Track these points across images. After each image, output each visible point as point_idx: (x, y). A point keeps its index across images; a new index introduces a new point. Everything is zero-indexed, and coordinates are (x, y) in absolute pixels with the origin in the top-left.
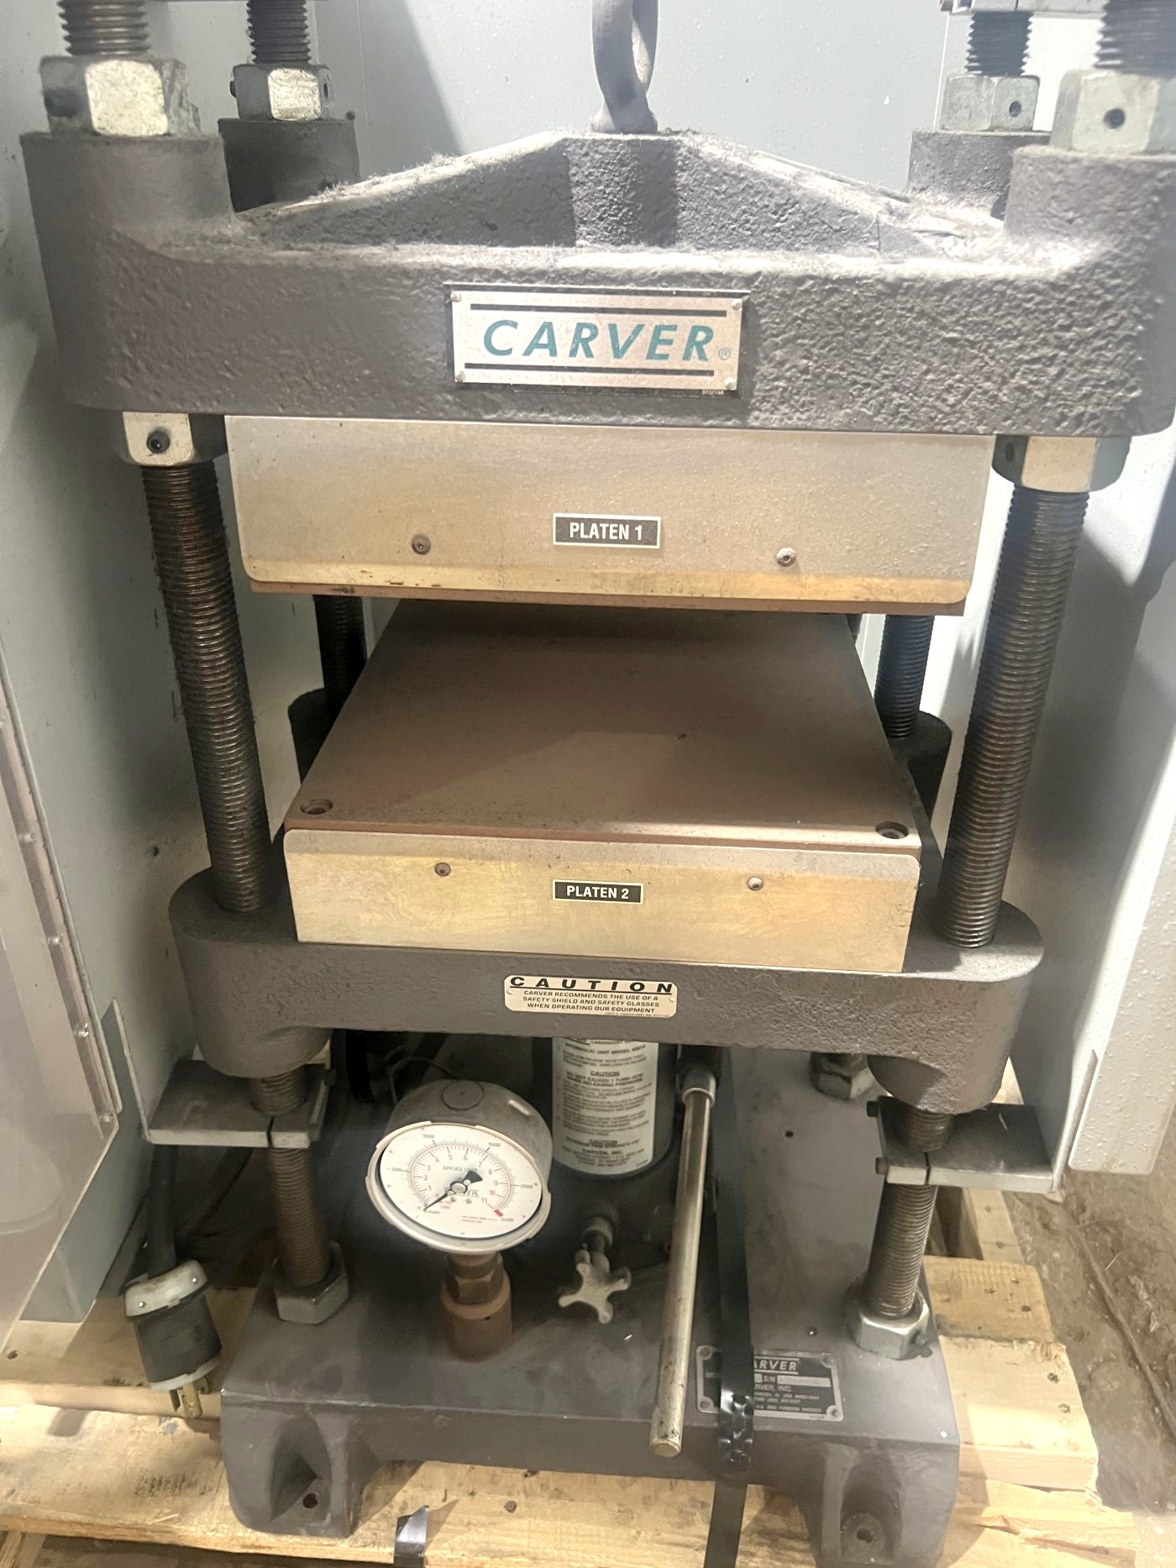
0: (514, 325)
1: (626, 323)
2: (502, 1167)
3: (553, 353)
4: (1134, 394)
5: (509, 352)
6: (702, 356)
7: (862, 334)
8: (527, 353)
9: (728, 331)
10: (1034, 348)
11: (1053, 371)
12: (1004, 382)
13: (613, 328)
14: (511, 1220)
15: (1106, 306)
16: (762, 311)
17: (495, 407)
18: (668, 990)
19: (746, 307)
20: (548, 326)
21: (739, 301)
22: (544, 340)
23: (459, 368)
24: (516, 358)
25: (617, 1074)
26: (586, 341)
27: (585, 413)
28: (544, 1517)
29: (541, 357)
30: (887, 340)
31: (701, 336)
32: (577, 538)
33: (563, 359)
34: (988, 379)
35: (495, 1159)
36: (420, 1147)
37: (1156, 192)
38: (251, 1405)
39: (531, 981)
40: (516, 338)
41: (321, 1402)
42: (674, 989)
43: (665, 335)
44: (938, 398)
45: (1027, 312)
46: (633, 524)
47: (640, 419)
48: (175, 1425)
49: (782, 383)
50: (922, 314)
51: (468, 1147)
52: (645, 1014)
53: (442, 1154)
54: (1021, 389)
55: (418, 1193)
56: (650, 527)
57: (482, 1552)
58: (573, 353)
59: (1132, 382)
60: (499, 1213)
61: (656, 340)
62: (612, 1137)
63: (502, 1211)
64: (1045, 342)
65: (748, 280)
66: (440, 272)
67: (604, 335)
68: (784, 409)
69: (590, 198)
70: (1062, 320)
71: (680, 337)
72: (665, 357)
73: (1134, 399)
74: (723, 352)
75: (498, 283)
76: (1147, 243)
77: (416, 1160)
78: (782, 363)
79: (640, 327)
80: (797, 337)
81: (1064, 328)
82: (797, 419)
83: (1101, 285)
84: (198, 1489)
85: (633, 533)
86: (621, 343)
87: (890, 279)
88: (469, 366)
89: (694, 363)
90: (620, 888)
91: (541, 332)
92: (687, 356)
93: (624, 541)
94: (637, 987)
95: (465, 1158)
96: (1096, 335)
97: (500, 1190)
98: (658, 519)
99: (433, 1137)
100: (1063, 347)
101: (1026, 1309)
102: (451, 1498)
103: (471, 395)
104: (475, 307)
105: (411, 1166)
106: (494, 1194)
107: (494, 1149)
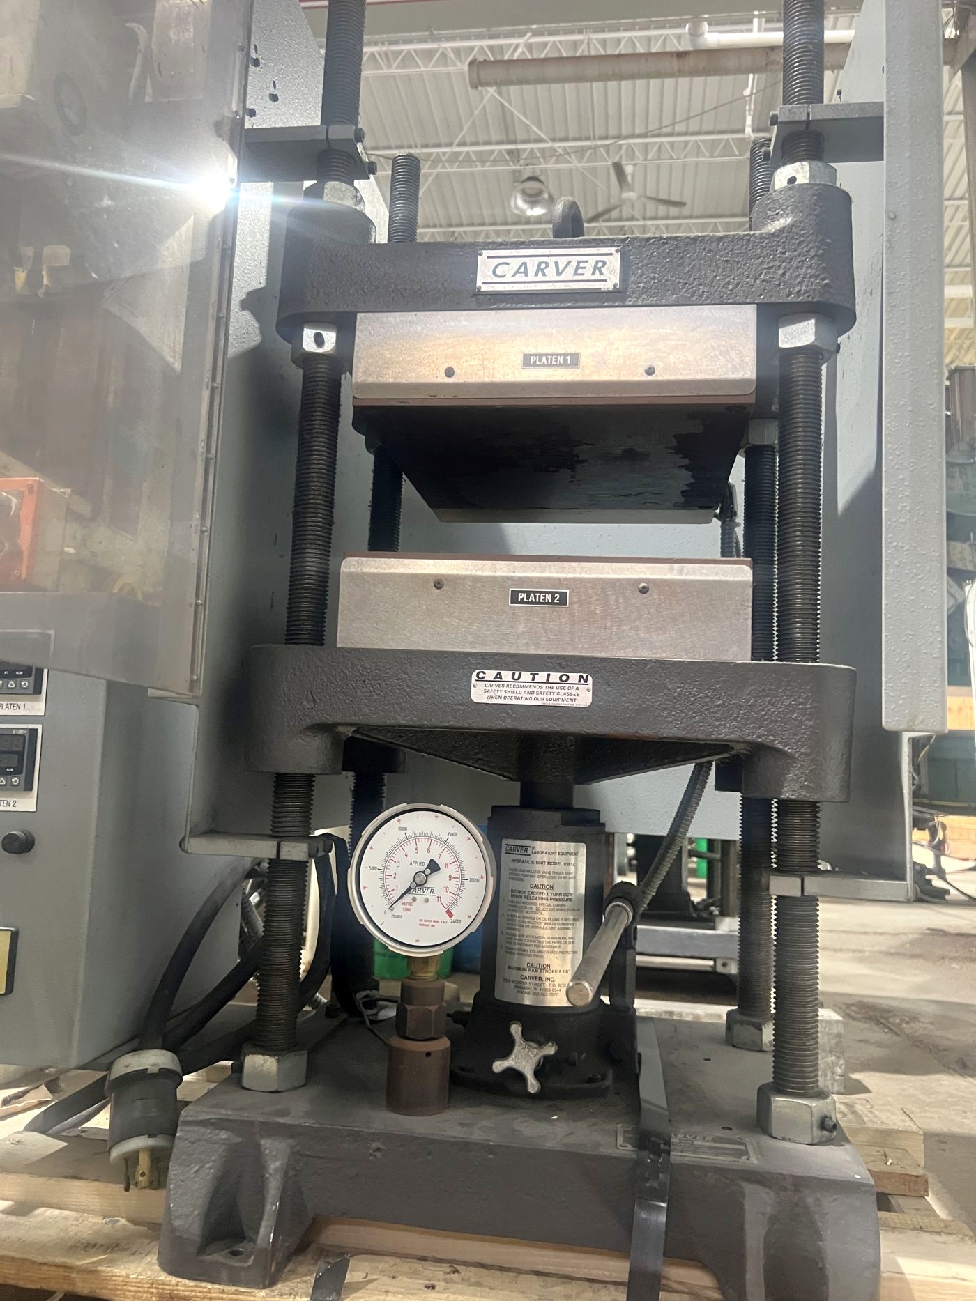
0: (508, 264)
2: (457, 860)
3: (526, 275)
4: (825, 282)
5: (505, 276)
6: (601, 273)
7: (681, 261)
8: (514, 276)
9: (614, 261)
10: (769, 263)
11: (781, 272)
12: (756, 279)
14: (459, 922)
15: (800, 243)
16: (631, 253)
17: (495, 303)
18: (586, 680)
19: (623, 251)
20: (523, 264)
21: (618, 249)
22: (522, 270)
23: (479, 283)
24: (507, 279)
26: (543, 269)
28: (461, 1294)
29: (520, 277)
30: (694, 263)
31: (600, 264)
32: (534, 365)
33: (531, 277)
35: (452, 851)
36: (395, 841)
37: (814, 195)
39: (490, 674)
40: (508, 271)
41: (270, 1120)
42: (590, 680)
43: (582, 265)
44: (723, 287)
45: (762, 247)
46: (566, 356)
49: (642, 285)
50: (710, 251)
51: (432, 838)
52: (569, 704)
53: (409, 847)
54: (765, 280)
55: (387, 894)
58: (536, 274)
59: (822, 276)
60: (450, 915)
61: (578, 267)
63: (452, 910)
64: (774, 260)
65: (623, 241)
66: (474, 244)
67: (552, 265)
68: (644, 296)
70: (781, 250)
71: (590, 266)
73: (826, 284)
74: (612, 272)
75: (502, 247)
76: (815, 215)
77: (389, 856)
78: (641, 276)
79: (570, 262)
80: (648, 264)
81: (782, 253)
82: (651, 301)
83: (797, 234)
84: (128, 1252)
85: (566, 360)
86: (561, 269)
87: (692, 237)
88: (483, 283)
89: (597, 276)
90: (553, 593)
91: (520, 268)
92: (593, 273)
93: (559, 365)
94: (564, 678)
95: (429, 851)
96: (799, 255)
97: (453, 885)
98: (579, 352)
99: (405, 829)
100: (783, 261)
102: (373, 1277)
103: (484, 297)
104: (491, 257)
105: (385, 862)
106: (446, 889)
107: (452, 840)
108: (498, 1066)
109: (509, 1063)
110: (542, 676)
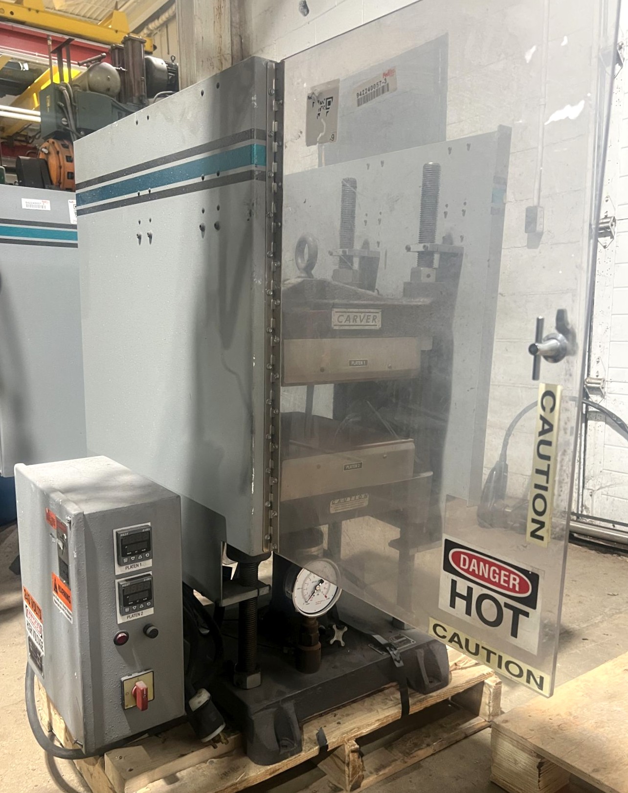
0: (343, 316)
1: (362, 315)
3: (349, 322)
5: (341, 322)
6: (375, 322)
8: (345, 322)
9: (379, 316)
13: (360, 316)
14: (329, 598)
16: (385, 312)
17: (338, 335)
18: (367, 496)
19: (382, 311)
22: (348, 319)
23: (332, 326)
24: (343, 323)
26: (355, 319)
28: (350, 720)
29: (347, 323)
31: (375, 317)
32: (353, 365)
33: (351, 323)
39: (337, 501)
40: (343, 319)
41: (284, 697)
43: (369, 317)
46: (363, 361)
49: (388, 327)
52: (361, 506)
53: (312, 576)
55: (304, 596)
56: (366, 361)
58: (353, 322)
60: (326, 597)
61: (367, 319)
63: (327, 596)
65: (382, 305)
67: (359, 317)
68: (389, 333)
71: (372, 318)
72: (369, 322)
74: (379, 321)
75: (339, 307)
77: (304, 582)
78: (387, 323)
79: (364, 316)
84: (241, 767)
85: (363, 363)
86: (362, 319)
88: (335, 325)
90: (358, 464)
91: (348, 317)
92: (373, 322)
93: (361, 365)
97: (327, 586)
98: (367, 359)
103: (334, 332)
104: (336, 312)
105: (303, 585)
106: (325, 588)
108: (332, 642)
109: (335, 639)
110: (353, 498)
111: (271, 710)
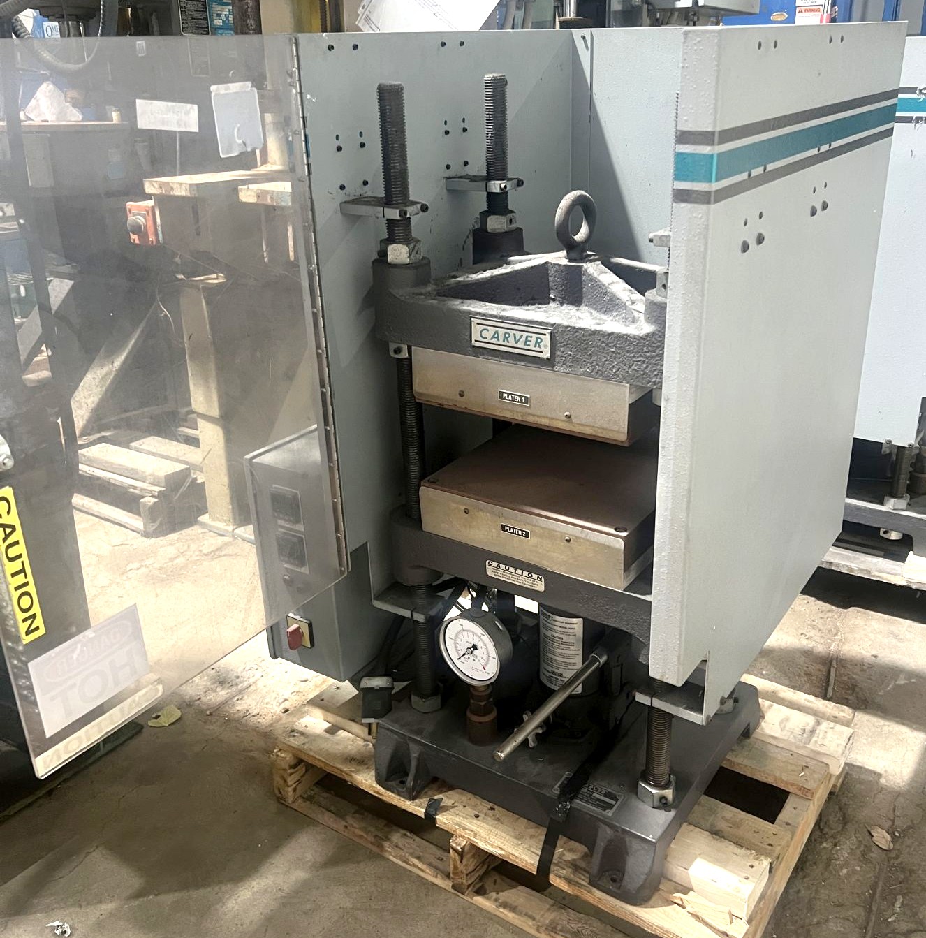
0: (488, 330)
1: (518, 334)
2: (485, 646)
3: (498, 340)
5: (486, 338)
6: (540, 347)
7: (586, 346)
8: (492, 339)
9: (547, 340)
10: (638, 357)
11: (645, 365)
12: (630, 367)
13: (514, 335)
14: (488, 674)
16: (557, 335)
17: (483, 354)
18: (541, 579)
19: (551, 333)
20: (496, 332)
21: (550, 331)
22: (496, 336)
23: (473, 341)
24: (488, 340)
25: (562, 639)
26: (507, 338)
27: (508, 359)
28: (487, 824)
29: (495, 341)
30: (593, 349)
31: (539, 340)
32: (505, 399)
33: (501, 342)
34: (625, 365)
35: (483, 642)
36: (458, 630)
38: (388, 729)
39: (495, 564)
40: (489, 334)
41: (413, 737)
42: (543, 579)
43: (529, 339)
44: (610, 369)
45: (635, 346)
46: (521, 397)
47: (523, 364)
48: (368, 745)
49: (564, 358)
50: (603, 342)
51: (474, 634)
52: (533, 588)
53: (464, 635)
54: (635, 370)
55: (457, 651)
57: (457, 824)
58: (504, 341)
60: (485, 670)
61: (526, 340)
62: (560, 671)
64: (641, 356)
65: (553, 325)
66: (469, 312)
67: (512, 337)
68: (565, 366)
69: (553, 282)
70: (645, 349)
71: (533, 340)
72: (529, 345)
74: (546, 346)
75: (485, 318)
77: (457, 635)
78: (563, 352)
79: (522, 336)
80: (567, 345)
81: (648, 352)
82: (569, 370)
83: (656, 339)
84: (366, 766)
85: (521, 400)
86: (517, 339)
87: (593, 330)
88: (476, 341)
89: (537, 349)
90: (523, 531)
91: (495, 334)
92: (535, 346)
93: (518, 402)
95: (473, 639)
96: (657, 355)
97: (485, 657)
98: (529, 396)
99: (462, 626)
100: (647, 358)
101: (770, 845)
102: (456, 804)
103: (476, 349)
104: (478, 324)
105: (456, 638)
106: (482, 658)
107: (482, 637)
110: (519, 572)
111: (395, 736)
